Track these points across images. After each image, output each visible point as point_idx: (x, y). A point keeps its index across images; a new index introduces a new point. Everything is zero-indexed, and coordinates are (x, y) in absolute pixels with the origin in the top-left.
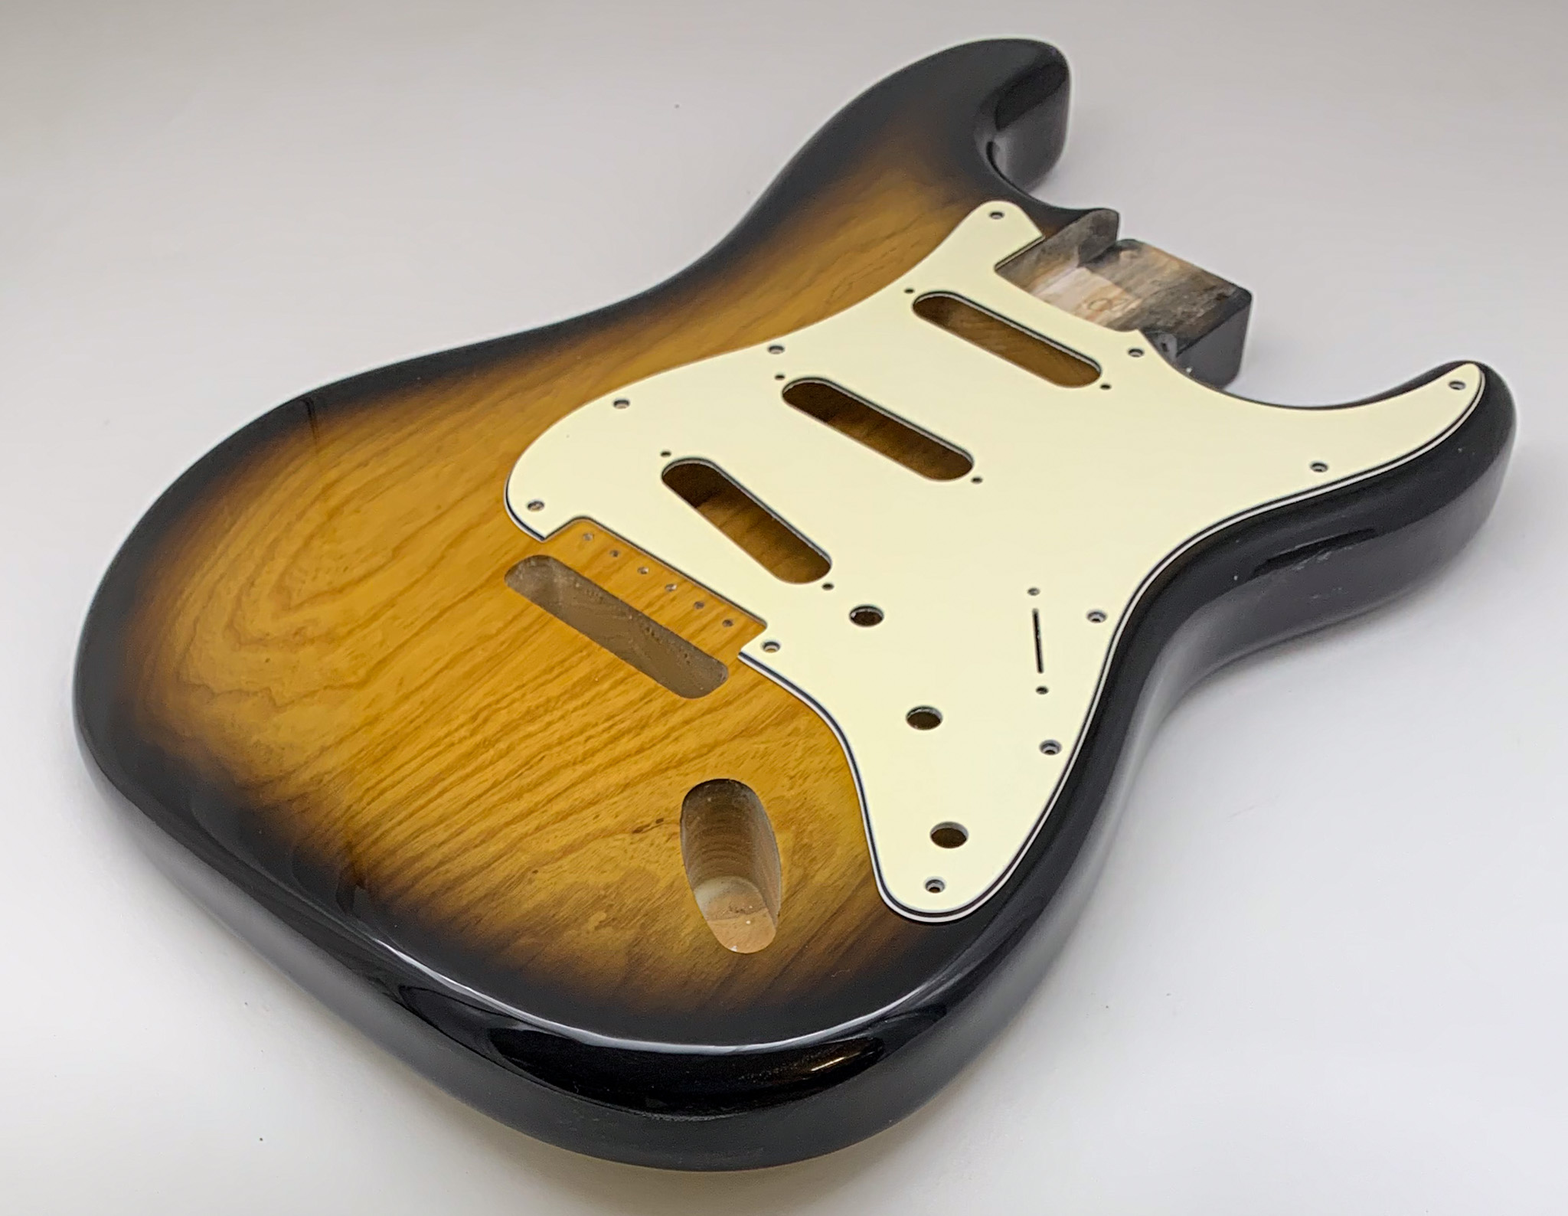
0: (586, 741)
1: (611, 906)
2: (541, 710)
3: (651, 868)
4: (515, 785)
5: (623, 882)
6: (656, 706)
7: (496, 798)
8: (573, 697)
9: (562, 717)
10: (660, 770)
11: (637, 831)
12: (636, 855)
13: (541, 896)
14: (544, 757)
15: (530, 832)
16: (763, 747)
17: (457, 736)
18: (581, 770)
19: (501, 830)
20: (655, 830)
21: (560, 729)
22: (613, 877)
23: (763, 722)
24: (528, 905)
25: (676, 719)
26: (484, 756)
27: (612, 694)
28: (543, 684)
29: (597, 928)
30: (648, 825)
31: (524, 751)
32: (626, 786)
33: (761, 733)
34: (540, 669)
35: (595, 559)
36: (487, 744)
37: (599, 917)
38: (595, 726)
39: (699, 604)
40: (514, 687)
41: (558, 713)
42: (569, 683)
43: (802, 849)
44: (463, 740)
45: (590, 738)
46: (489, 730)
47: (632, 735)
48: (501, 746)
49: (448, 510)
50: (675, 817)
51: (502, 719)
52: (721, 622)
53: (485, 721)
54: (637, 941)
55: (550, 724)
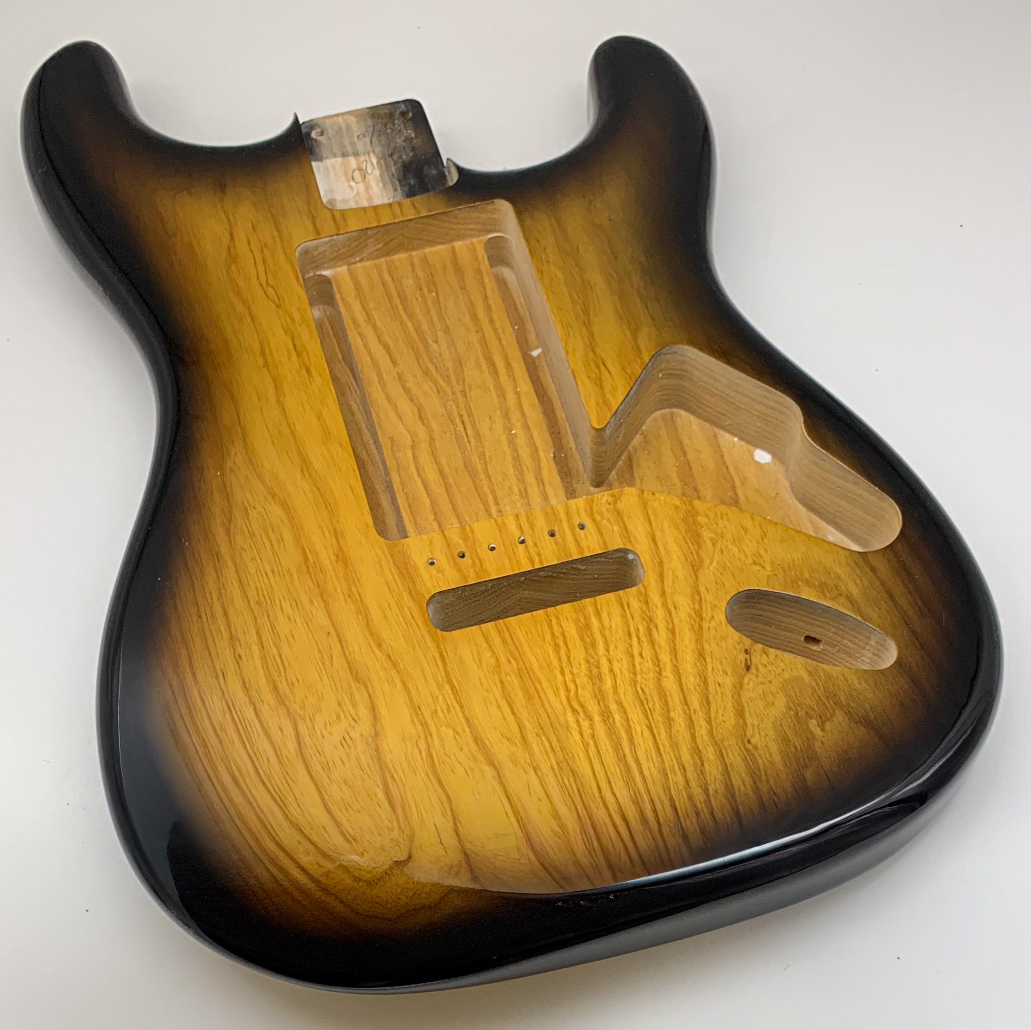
0: (642, 657)
1: (807, 713)
2: (595, 671)
3: (787, 675)
4: (657, 716)
5: (788, 696)
6: (635, 604)
7: (663, 732)
8: (594, 644)
9: (610, 661)
10: (698, 631)
11: (748, 668)
12: (769, 679)
13: (774, 748)
14: (642, 689)
15: (709, 728)
16: (715, 564)
17: (587, 732)
18: (668, 672)
19: (696, 743)
20: (753, 658)
21: (621, 666)
22: (781, 702)
23: (692, 553)
24: (777, 759)
25: (655, 598)
26: (618, 723)
27: (606, 622)
28: (569, 657)
29: (823, 730)
30: (746, 660)
31: (628, 699)
32: (701, 655)
33: (701, 561)
34: (551, 651)
35: (459, 570)
36: (607, 716)
37: (813, 724)
38: (631, 646)
39: (552, 535)
40: (559, 676)
41: (604, 662)
42: (578, 642)
43: (822, 588)
44: (592, 727)
45: (641, 655)
46: (593, 708)
47: (654, 630)
48: (614, 707)
49: (336, 630)
50: (748, 642)
51: (586, 695)
52: (577, 529)
53: (581, 705)
54: (848, 713)
55: (611, 671)
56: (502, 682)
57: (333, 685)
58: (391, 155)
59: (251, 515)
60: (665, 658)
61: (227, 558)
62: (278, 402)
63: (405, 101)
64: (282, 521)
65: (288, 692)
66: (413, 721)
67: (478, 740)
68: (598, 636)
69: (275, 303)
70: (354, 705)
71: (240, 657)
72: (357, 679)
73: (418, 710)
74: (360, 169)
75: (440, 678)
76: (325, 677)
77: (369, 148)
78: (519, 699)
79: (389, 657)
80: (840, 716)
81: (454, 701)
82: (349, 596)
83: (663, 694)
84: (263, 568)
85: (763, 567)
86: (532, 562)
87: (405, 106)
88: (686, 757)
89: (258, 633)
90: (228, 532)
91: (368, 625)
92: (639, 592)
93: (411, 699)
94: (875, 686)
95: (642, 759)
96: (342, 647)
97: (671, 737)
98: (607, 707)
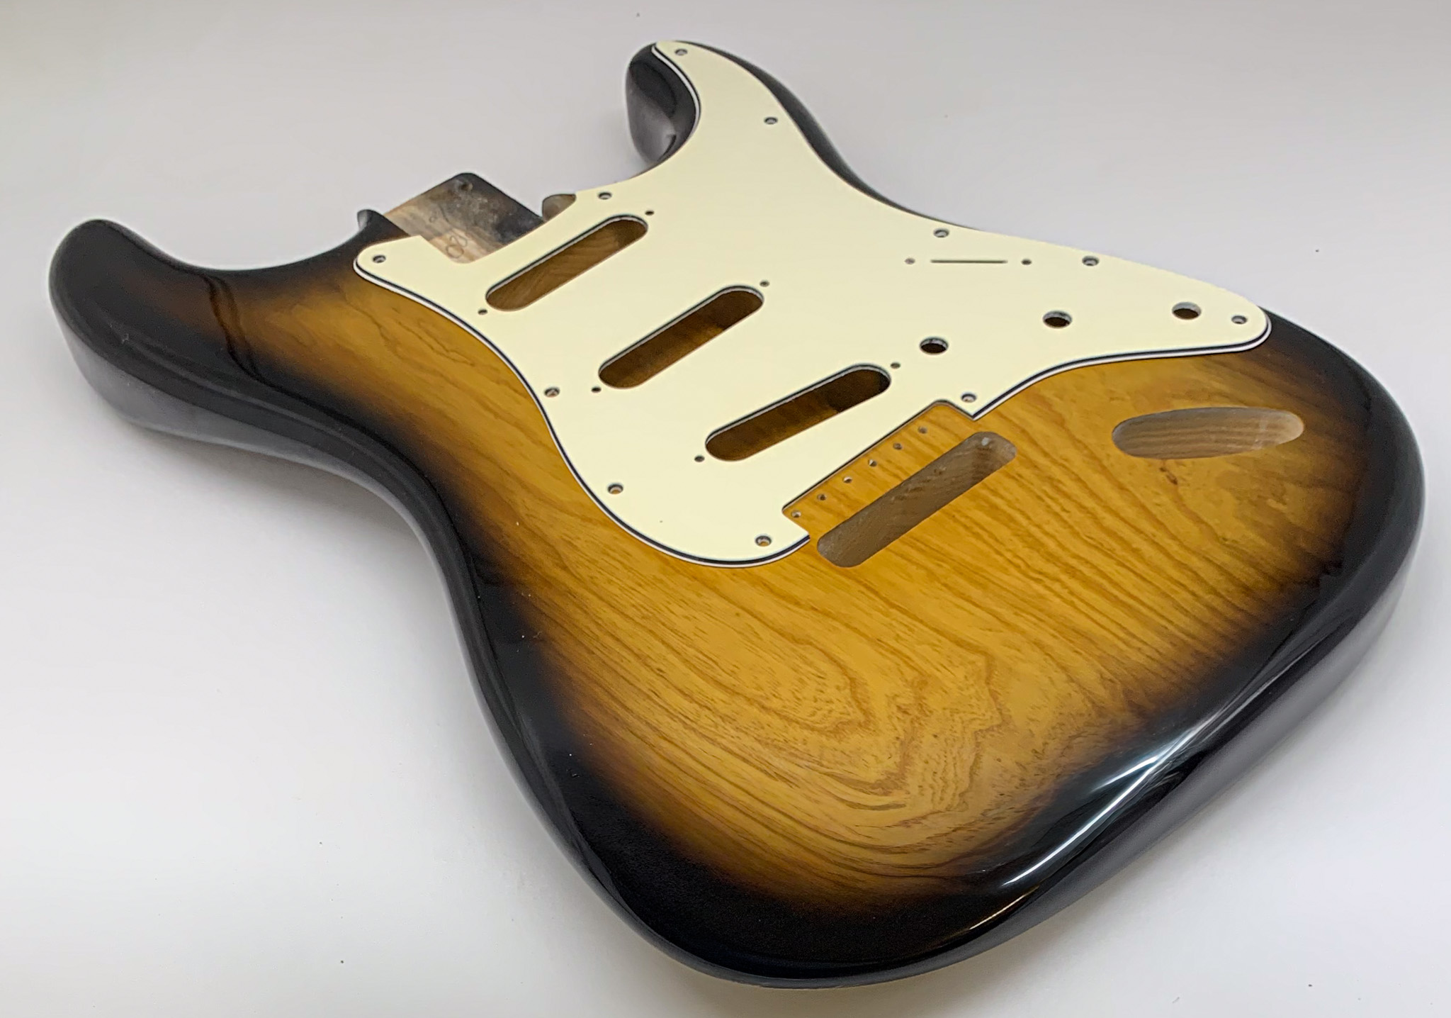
0: (1068, 512)
1: (1259, 496)
2: (1029, 540)
3: (1215, 474)
4: (1120, 551)
5: (1230, 490)
6: (1025, 472)
8: (1012, 519)
9: (1038, 526)
10: (1104, 471)
11: (1175, 482)
12: (1202, 483)
13: (1252, 535)
14: (1087, 536)
15: (1179, 543)
16: (1075, 413)
17: (1064, 593)
18: (1101, 513)
19: (1174, 559)
20: (1173, 472)
21: (1053, 526)
22: (1227, 496)
23: (1046, 413)
24: (1262, 542)
25: (1041, 460)
26: (1087, 573)
27: (1009, 497)
28: (997, 540)
29: (1284, 504)
30: (1168, 477)
31: (1082, 550)
32: (1122, 488)
33: (1060, 415)
34: (973, 540)
35: (828, 510)
36: (1072, 572)
37: (1272, 503)
38: (1049, 506)
39: (899, 448)
40: (998, 557)
41: (1033, 529)
42: (995, 523)
43: (1190, 395)
44: (1065, 586)
45: (1064, 510)
46: (1051, 569)
47: (1060, 486)
48: (1073, 562)
49: (743, 609)
50: (1158, 463)
51: (1039, 563)
52: (921, 435)
53: (1040, 573)
54: (1298, 483)
55: (1047, 534)
56: (945, 585)
57: (776, 657)
58: (476, 224)
59: (579, 546)
60: (1090, 503)
61: (580, 591)
62: (534, 442)
63: (457, 177)
64: (616, 538)
65: (734, 681)
66: (881, 653)
67: (959, 643)
68: (1010, 511)
69: (465, 362)
70: (811, 664)
71: (659, 670)
72: (796, 641)
73: (879, 642)
74: (452, 246)
75: (881, 607)
76: (761, 653)
77: (448, 225)
78: (975, 593)
79: (813, 609)
80: (1290, 487)
81: (909, 620)
82: (734, 574)
83: (1111, 533)
84: (626, 584)
85: (1123, 399)
86: (896, 476)
87: (460, 180)
88: (1176, 575)
89: (663, 642)
90: (565, 568)
91: (771, 591)
92: (1022, 462)
93: (863, 635)
94: (1304, 453)
95: (1135, 592)
96: (759, 620)
97: (1148, 565)
98: (1066, 564)
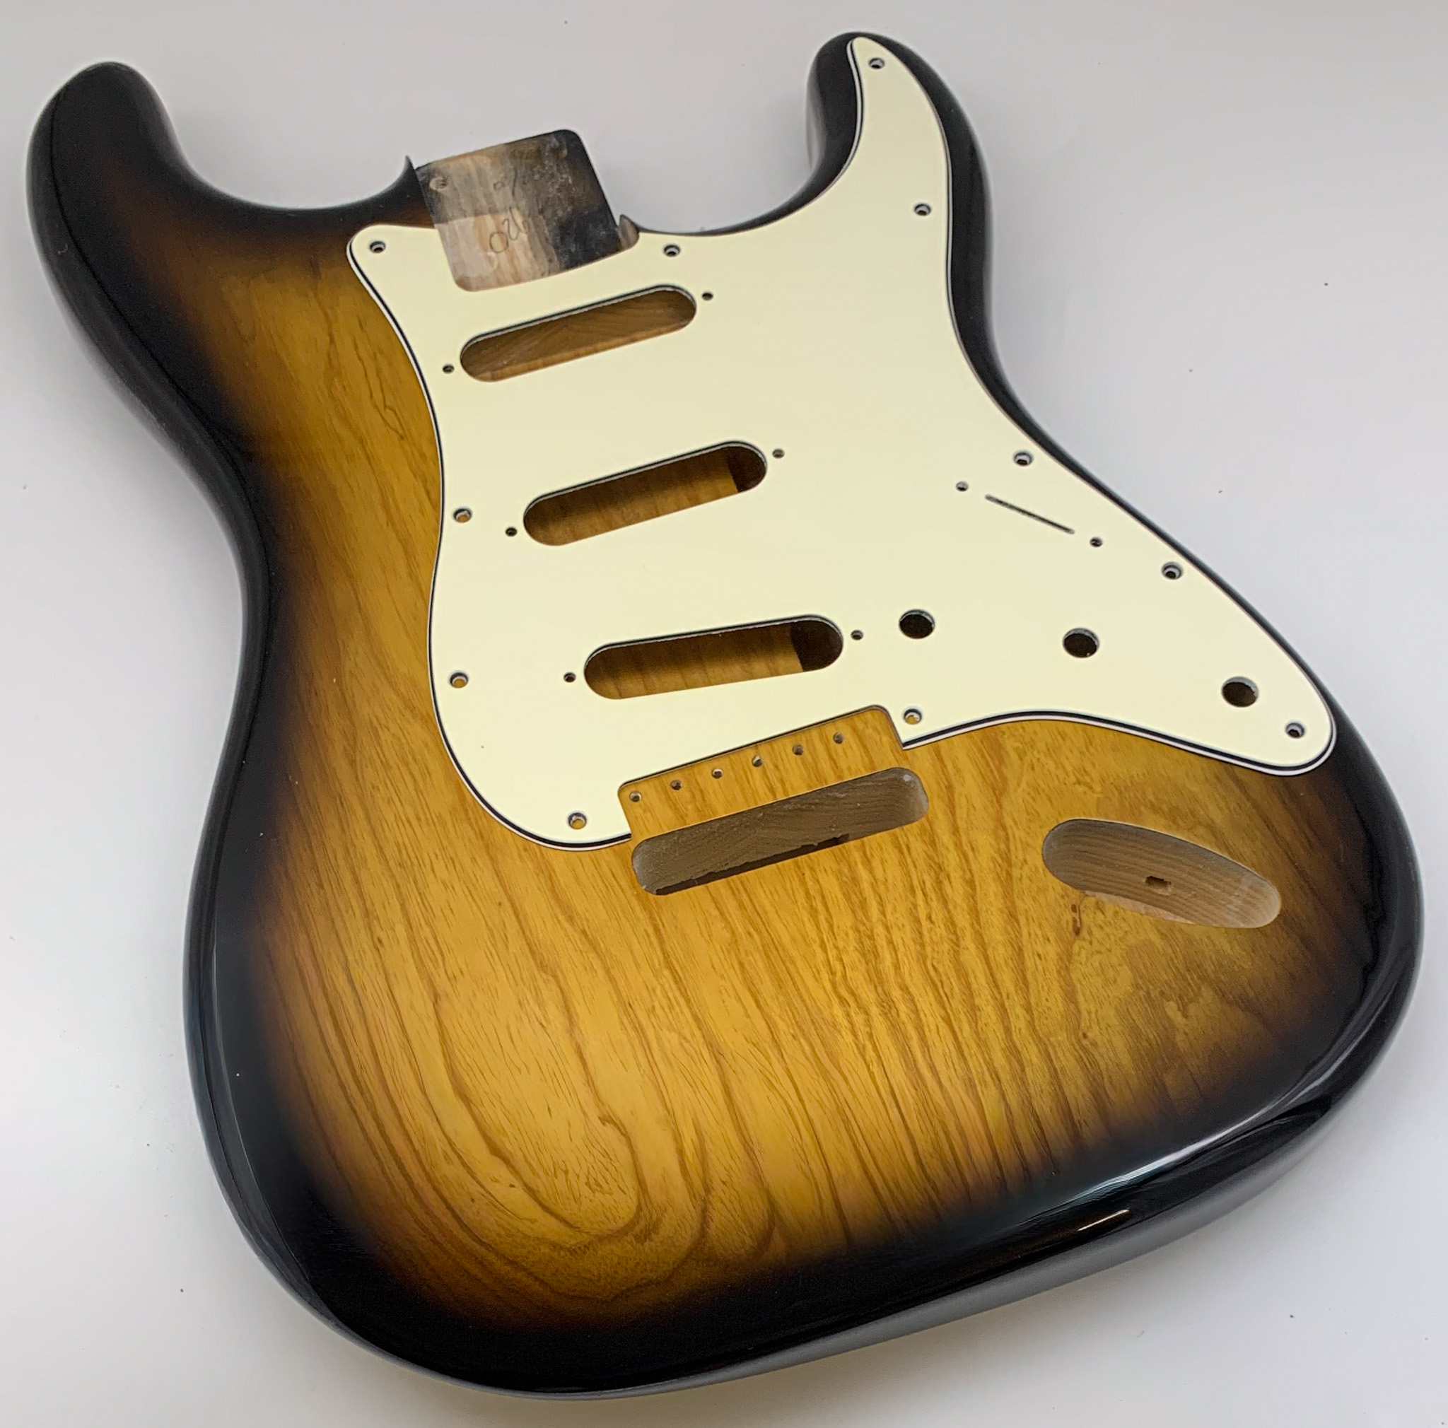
0: (932, 922)
1: (1162, 993)
2: (867, 942)
3: (1131, 940)
4: (957, 1004)
5: (1134, 969)
6: (918, 847)
7: (966, 1027)
8: (863, 904)
9: (887, 929)
10: (1007, 881)
11: (1077, 932)
12: (1108, 946)
13: (1119, 1043)
14: (933, 966)
15: (1029, 1018)
16: (1023, 785)
17: (862, 1030)
18: (968, 942)
19: (1012, 1040)
20: (1084, 917)
21: (905, 936)
22: (1125, 976)
23: (992, 771)
24: (1125, 1059)
25: (945, 837)
26: (903, 1017)
27: (879, 873)
28: (831, 926)
29: (1186, 1016)
30: (1075, 921)
31: (916, 980)
32: (1012, 916)
33: (1005, 780)
34: (806, 917)
35: (674, 806)
36: (887, 1006)
37: (1171, 1008)
38: (915, 906)
39: (798, 752)
40: (819, 951)
41: (879, 930)
42: (843, 902)
43: (1173, 815)
44: (868, 1022)
45: (929, 918)
46: (868, 995)
47: (946, 882)
48: (896, 994)
49: (510, 900)
50: (1074, 894)
51: (858, 978)
52: (832, 742)
53: (853, 994)
54: (1221, 993)
55: (890, 942)
56: (741, 964)
57: (510, 976)
58: (542, 212)
59: (383, 738)
60: (963, 920)
61: (354, 801)
62: (411, 575)
63: (557, 133)
64: (427, 745)
65: (449, 989)
66: (622, 1023)
68: (869, 894)
69: (397, 432)
70: (541, 1004)
71: (380, 941)
72: (542, 967)
73: (629, 1009)
74: (500, 233)
75: (656, 961)
76: (499, 968)
77: (511, 202)
78: (767, 988)
79: (584, 932)
80: (1207, 994)
81: (678, 994)
82: (526, 850)
83: (962, 972)
84: (405, 814)
85: (1091, 788)
86: (772, 791)
87: (558, 140)
88: (999, 1060)
89: (403, 906)
90: (352, 763)
91: (553, 890)
92: (923, 831)
93: (618, 991)
94: (1253, 951)
95: (940, 1066)
96: (519, 922)
97: (977, 1034)
98: (887, 994)
